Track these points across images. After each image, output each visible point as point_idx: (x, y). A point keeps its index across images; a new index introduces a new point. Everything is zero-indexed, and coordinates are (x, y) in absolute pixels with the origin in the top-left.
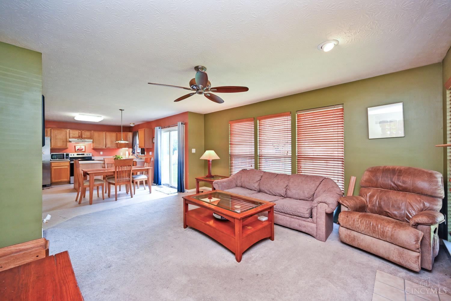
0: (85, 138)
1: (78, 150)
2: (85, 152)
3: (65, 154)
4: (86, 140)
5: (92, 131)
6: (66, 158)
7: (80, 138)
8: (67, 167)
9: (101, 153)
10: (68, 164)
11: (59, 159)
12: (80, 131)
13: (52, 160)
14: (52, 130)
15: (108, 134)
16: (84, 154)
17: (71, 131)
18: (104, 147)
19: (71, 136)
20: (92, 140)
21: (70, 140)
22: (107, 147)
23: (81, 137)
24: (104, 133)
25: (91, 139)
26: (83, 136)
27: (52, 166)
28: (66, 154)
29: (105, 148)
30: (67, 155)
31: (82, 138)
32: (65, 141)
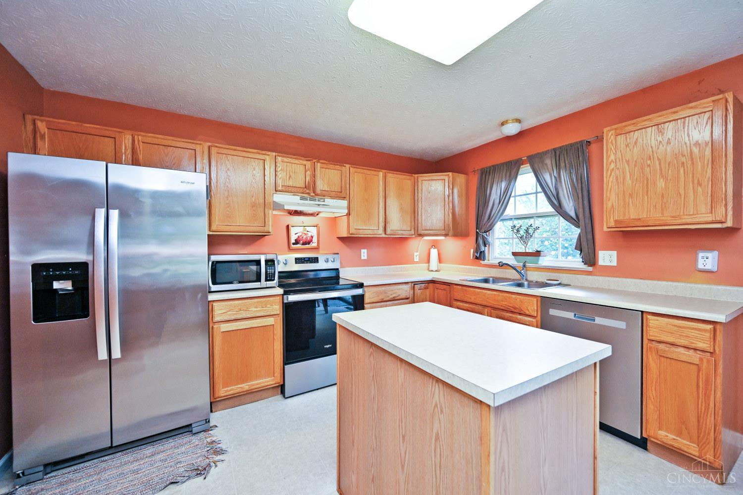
0: (324, 195)
1: (297, 242)
2: (316, 249)
3: (263, 259)
4: (328, 201)
5: (348, 166)
6: (266, 280)
7: (308, 194)
8: (270, 321)
9: (364, 253)
10: (277, 309)
11: (240, 282)
12: (308, 164)
13: (214, 288)
14: (214, 150)
15: (393, 179)
16: (315, 260)
17: (279, 159)
18: (380, 233)
19: (280, 182)
20: (345, 203)
21: (279, 198)
22: (388, 232)
23: (310, 190)
24: (381, 174)
25: (344, 198)
26: (321, 186)
27: (217, 319)
28: (267, 261)
29: (384, 236)
30: (270, 263)
31: (317, 195)
32: (262, 201)
